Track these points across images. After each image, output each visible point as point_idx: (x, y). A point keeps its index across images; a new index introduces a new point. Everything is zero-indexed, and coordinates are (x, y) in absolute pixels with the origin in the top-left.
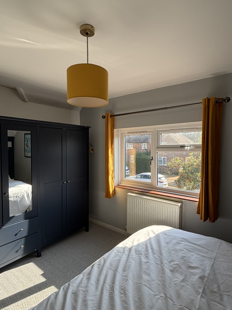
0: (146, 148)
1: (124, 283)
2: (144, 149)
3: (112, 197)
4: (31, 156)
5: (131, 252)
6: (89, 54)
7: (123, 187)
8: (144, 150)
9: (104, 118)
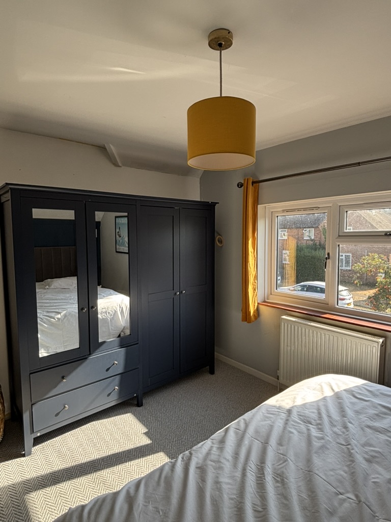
0: (313, 238)
1: (281, 464)
2: (308, 238)
3: (253, 321)
4: (127, 252)
5: (291, 415)
6: (222, 80)
7: (273, 306)
8: (308, 240)
9: (241, 187)
